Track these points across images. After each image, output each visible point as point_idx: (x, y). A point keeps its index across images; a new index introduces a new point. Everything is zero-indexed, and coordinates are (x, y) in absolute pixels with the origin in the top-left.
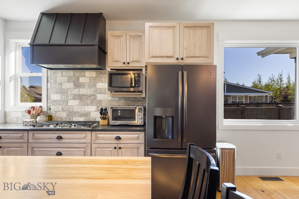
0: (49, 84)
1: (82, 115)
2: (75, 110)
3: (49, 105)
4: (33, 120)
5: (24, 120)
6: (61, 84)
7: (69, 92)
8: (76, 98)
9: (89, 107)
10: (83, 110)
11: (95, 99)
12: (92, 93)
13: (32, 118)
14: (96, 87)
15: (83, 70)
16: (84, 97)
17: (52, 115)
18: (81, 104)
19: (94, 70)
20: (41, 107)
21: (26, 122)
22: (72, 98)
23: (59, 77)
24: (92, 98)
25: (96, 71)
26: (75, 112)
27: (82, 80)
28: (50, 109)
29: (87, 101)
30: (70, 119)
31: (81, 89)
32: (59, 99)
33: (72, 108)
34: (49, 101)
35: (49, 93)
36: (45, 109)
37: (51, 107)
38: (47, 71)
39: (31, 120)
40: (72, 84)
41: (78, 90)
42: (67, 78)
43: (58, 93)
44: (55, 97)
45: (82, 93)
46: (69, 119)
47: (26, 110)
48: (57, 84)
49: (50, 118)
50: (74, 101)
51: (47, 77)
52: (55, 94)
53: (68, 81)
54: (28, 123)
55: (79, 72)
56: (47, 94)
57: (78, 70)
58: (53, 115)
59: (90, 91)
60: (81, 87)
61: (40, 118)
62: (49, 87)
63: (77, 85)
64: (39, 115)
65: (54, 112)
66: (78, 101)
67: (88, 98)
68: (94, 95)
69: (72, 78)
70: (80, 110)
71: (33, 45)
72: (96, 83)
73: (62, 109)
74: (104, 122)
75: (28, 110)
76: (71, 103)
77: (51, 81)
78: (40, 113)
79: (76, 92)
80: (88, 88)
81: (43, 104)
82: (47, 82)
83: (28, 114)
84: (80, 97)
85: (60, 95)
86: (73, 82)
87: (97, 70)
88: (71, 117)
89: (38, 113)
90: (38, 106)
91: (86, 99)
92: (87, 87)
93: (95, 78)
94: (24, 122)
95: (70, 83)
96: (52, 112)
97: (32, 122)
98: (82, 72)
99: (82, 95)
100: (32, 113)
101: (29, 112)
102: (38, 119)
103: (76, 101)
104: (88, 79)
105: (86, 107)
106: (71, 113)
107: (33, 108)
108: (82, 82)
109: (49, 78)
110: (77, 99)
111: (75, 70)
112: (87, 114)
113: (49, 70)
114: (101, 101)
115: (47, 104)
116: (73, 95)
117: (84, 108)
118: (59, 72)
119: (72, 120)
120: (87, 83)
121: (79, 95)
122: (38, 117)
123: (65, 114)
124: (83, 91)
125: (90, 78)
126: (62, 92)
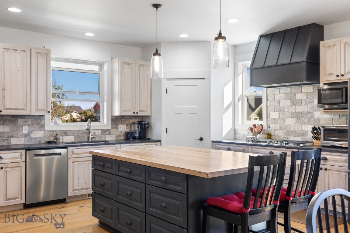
0: (268, 102)
1: (299, 135)
2: (292, 129)
3: (268, 123)
4: (254, 137)
5: (247, 137)
6: (279, 102)
7: (286, 110)
8: (293, 116)
9: (306, 125)
10: (300, 129)
11: (312, 117)
12: (309, 110)
13: (253, 135)
14: (313, 104)
15: (299, 86)
16: (301, 115)
17: (270, 134)
18: (297, 123)
19: (311, 85)
20: (261, 125)
21: (248, 138)
22: (289, 116)
23: (277, 94)
24: (309, 116)
25: (312, 85)
26: (292, 131)
27: (298, 96)
28: (269, 127)
29: (304, 119)
30: (288, 138)
31: (298, 106)
32: (277, 117)
33: (289, 126)
34: (269, 119)
35: (268, 111)
36: (265, 127)
37: (271, 125)
38: (267, 89)
39: (252, 137)
40: (288, 102)
41: (294, 107)
42: (284, 95)
43: (277, 111)
44: (274, 115)
45: (298, 111)
46: (286, 138)
47: (249, 128)
48: (275, 102)
49: (269, 136)
50: (291, 119)
51: (267, 95)
52: (274, 113)
53: (286, 99)
54: (250, 139)
55: (296, 88)
56: (267, 112)
57: (295, 86)
58: (272, 134)
59: (307, 109)
60: (298, 104)
61: (259, 136)
62: (268, 105)
63: (294, 102)
64: (259, 133)
65: (273, 131)
66: (294, 119)
67: (305, 116)
68: (311, 113)
69: (289, 95)
70: (296, 129)
71: (252, 69)
72: (313, 99)
73: (280, 127)
74: (317, 143)
75: (251, 127)
76: (289, 121)
77: (270, 99)
78: (261, 131)
79: (293, 109)
80: (305, 105)
81: (263, 122)
82: (267, 100)
83: (251, 132)
84: (297, 115)
85: (278, 113)
86: (290, 99)
87: (314, 85)
88: (288, 137)
89: (259, 131)
90: (260, 124)
91: (303, 118)
92: (304, 103)
93: (313, 94)
94: (247, 139)
95: (287, 100)
96: (271, 130)
97: (253, 139)
98: (299, 88)
99: (299, 113)
100: (253, 131)
101: (251, 130)
102: (258, 136)
103: (293, 119)
104: (305, 95)
105: (303, 126)
106: (288, 132)
107: (255, 126)
108: (298, 98)
109: (268, 96)
110: (294, 118)
111: (291, 87)
112: (303, 134)
113: (268, 88)
114: (318, 119)
115: (267, 122)
116: (289, 113)
117: (300, 127)
118: (277, 89)
119: (289, 139)
120: (304, 100)
121: (296, 113)
122: (258, 134)
123: (283, 133)
124: (299, 109)
125: (307, 94)
126: (280, 110)
